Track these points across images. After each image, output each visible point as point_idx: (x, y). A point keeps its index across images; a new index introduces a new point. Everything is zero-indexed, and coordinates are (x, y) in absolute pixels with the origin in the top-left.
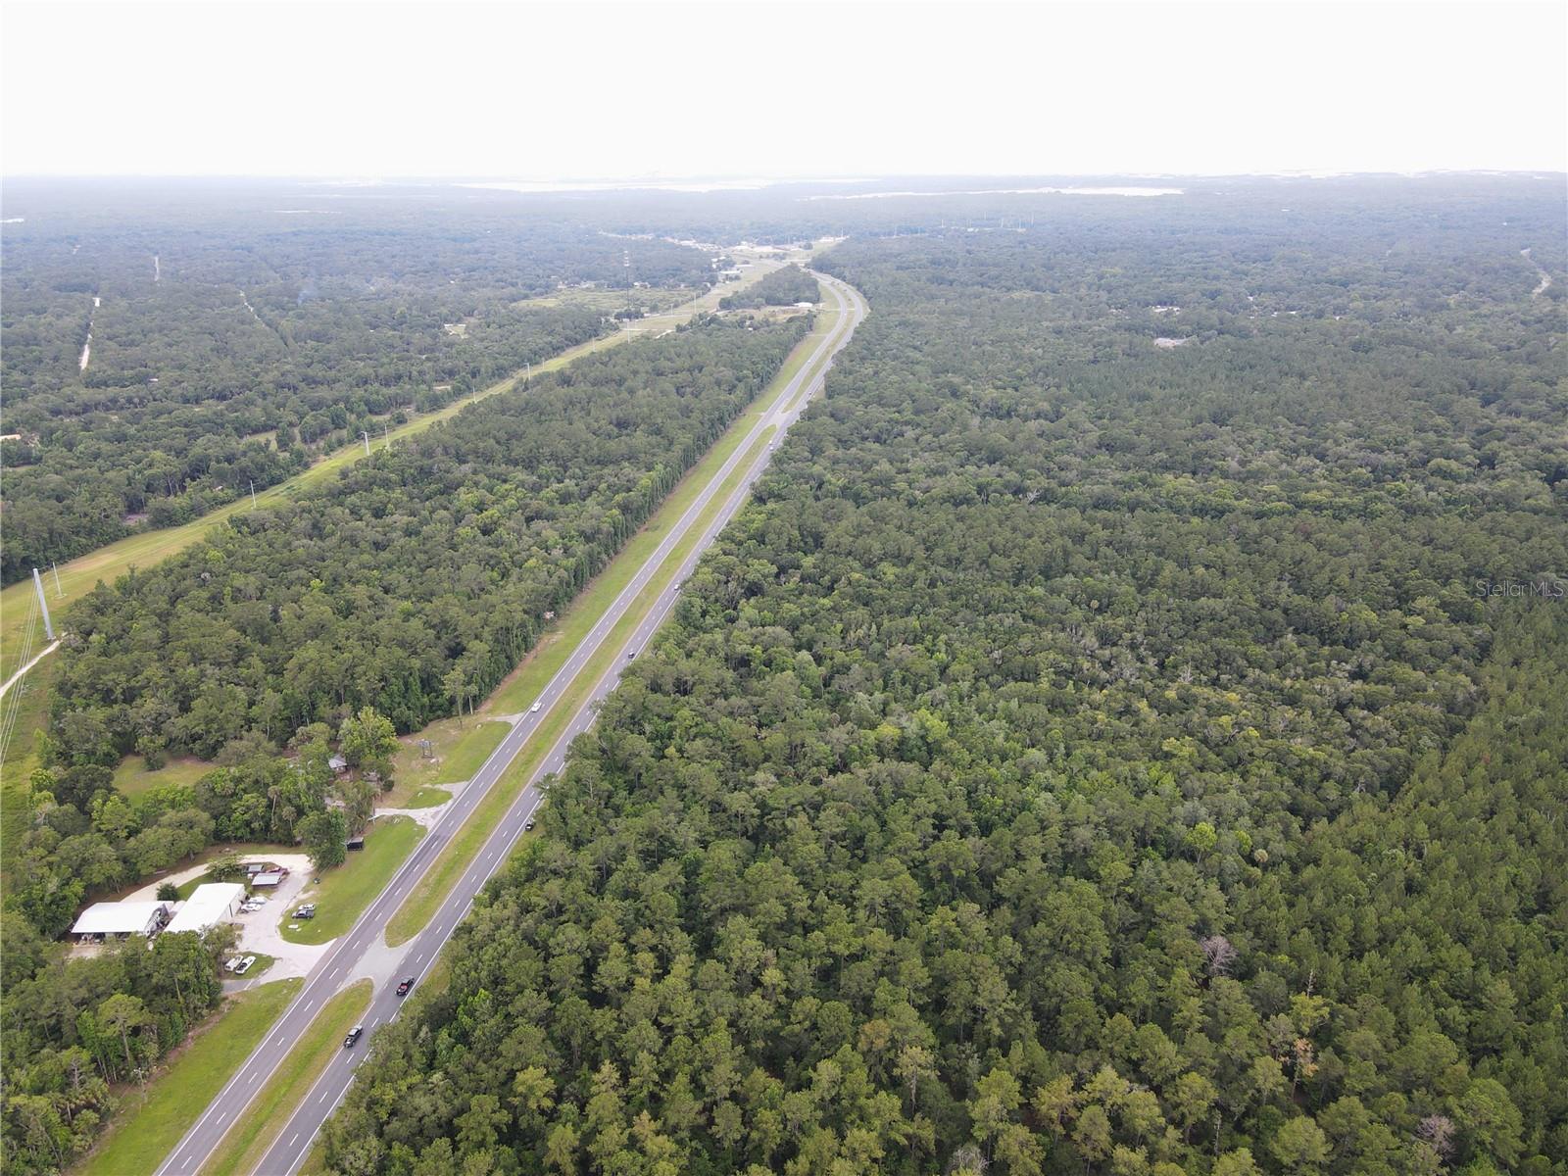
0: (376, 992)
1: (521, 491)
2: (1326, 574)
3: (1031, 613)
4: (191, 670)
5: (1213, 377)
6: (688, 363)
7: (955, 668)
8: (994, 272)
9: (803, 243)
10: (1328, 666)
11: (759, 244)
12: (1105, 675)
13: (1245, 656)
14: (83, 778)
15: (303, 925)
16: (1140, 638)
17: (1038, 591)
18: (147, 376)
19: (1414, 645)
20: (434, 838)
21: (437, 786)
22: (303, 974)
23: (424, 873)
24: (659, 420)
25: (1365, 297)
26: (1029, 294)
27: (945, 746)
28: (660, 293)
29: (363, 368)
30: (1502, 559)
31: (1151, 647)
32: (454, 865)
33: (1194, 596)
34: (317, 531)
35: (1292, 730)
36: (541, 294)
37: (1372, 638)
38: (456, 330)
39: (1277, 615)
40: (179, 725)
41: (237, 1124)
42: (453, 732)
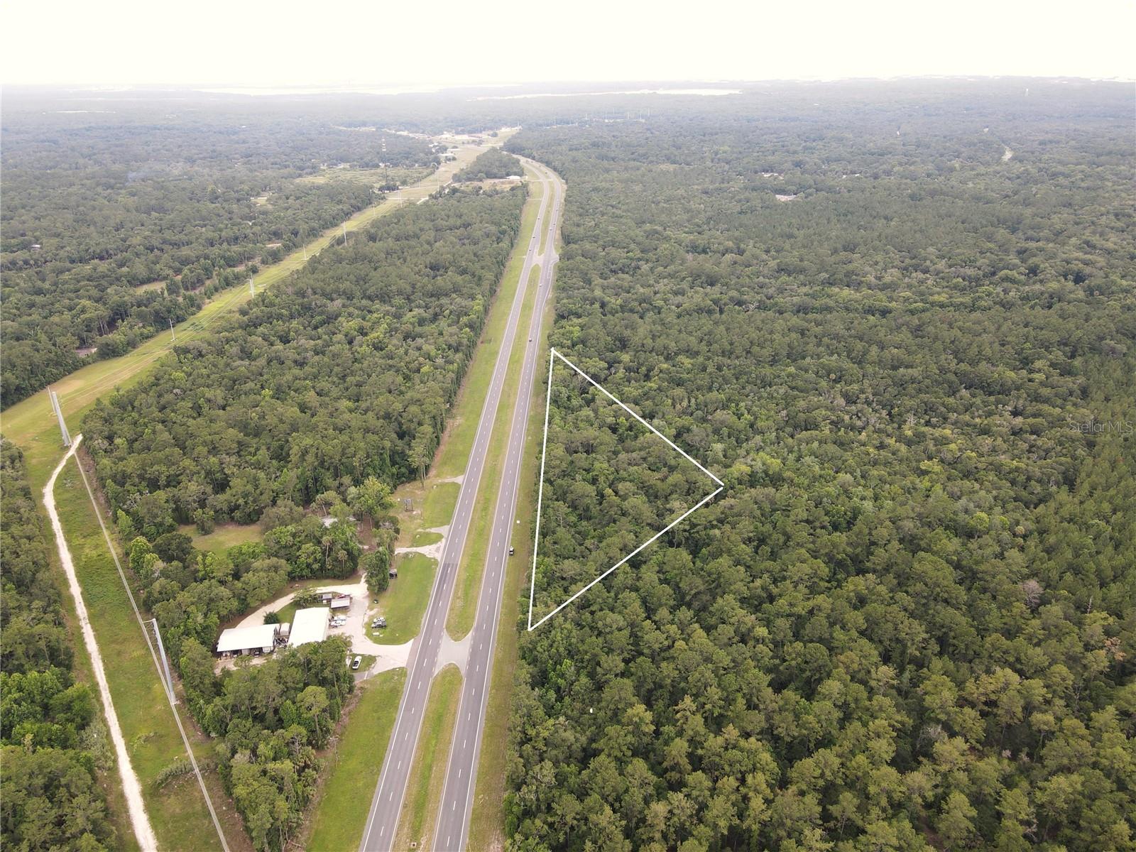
0: (463, 671)
1: (388, 319)
2: (974, 350)
3: (794, 384)
4: (213, 459)
5: (829, 221)
6: (459, 222)
7: (760, 424)
8: (642, 151)
9: (491, 132)
10: (997, 408)
11: (457, 133)
12: (859, 423)
13: (943, 405)
14: (174, 542)
15: (384, 632)
16: (871, 397)
17: (792, 369)
18: (30, 243)
19: (1045, 392)
20: (446, 566)
21: (428, 530)
22: (403, 665)
23: (451, 589)
24: (464, 264)
25: (900, 164)
26: (671, 167)
27: (785, 475)
28: (402, 171)
29: (207, 233)
30: (1079, 333)
31: (879, 403)
32: (471, 582)
33: (895, 368)
34: (246, 354)
35: (994, 450)
36: (311, 174)
37: (1018, 389)
38: (261, 201)
39: (952, 377)
40: (222, 500)
41: (413, 767)
42: (418, 492)
